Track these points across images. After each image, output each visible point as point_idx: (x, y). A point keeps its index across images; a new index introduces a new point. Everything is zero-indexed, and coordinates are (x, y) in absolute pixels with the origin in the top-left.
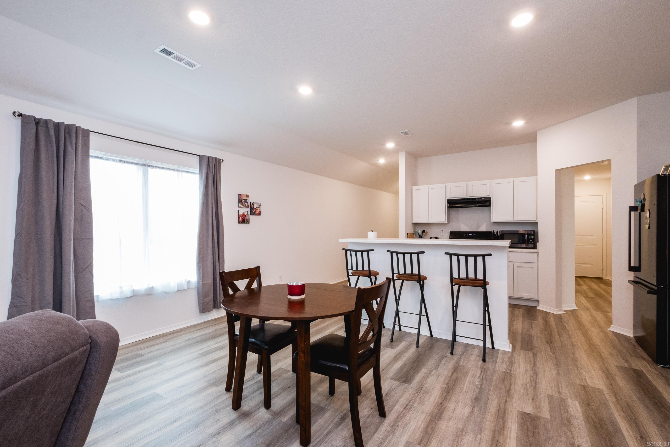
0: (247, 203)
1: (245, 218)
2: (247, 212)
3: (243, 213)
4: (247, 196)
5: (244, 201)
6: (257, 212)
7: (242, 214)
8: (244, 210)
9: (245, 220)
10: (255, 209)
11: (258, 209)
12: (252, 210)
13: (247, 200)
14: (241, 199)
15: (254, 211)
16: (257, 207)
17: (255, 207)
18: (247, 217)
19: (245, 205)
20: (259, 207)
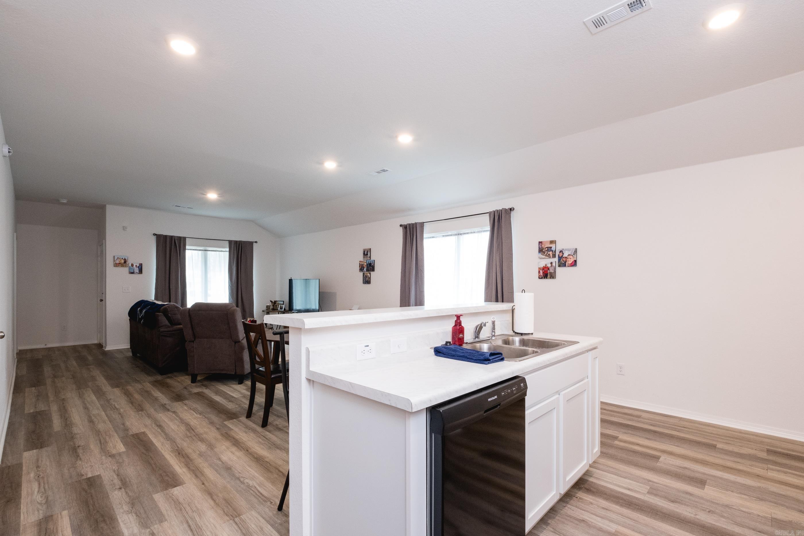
0: (551, 252)
1: (548, 271)
2: (551, 263)
3: (544, 266)
4: (552, 242)
5: (546, 249)
6: (570, 261)
7: (543, 266)
8: (546, 262)
9: (547, 274)
10: (566, 257)
11: (571, 257)
12: (561, 259)
13: (551, 247)
14: (542, 247)
15: (564, 261)
16: (569, 255)
17: (566, 255)
18: (551, 270)
19: (549, 254)
20: (572, 254)
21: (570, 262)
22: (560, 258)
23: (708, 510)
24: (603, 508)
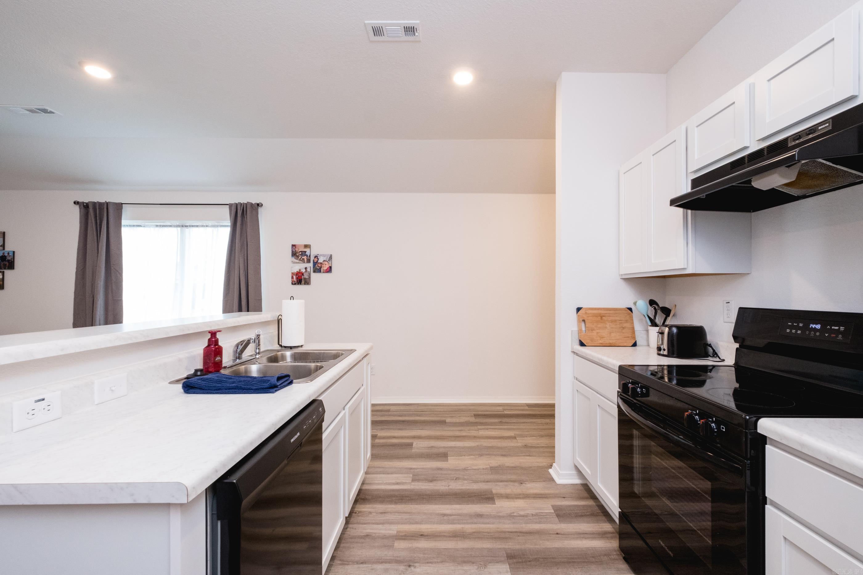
0: (306, 257)
1: (303, 277)
2: (306, 268)
3: (298, 271)
4: (306, 246)
5: (300, 253)
6: (325, 267)
8: (300, 267)
9: (301, 280)
10: (321, 263)
11: (326, 263)
12: (316, 265)
13: (305, 252)
14: (295, 251)
15: (319, 267)
16: (324, 261)
17: (321, 260)
18: (306, 276)
19: (303, 259)
20: (327, 260)
21: (325, 268)
22: (315, 263)
23: (455, 478)
24: (382, 513)
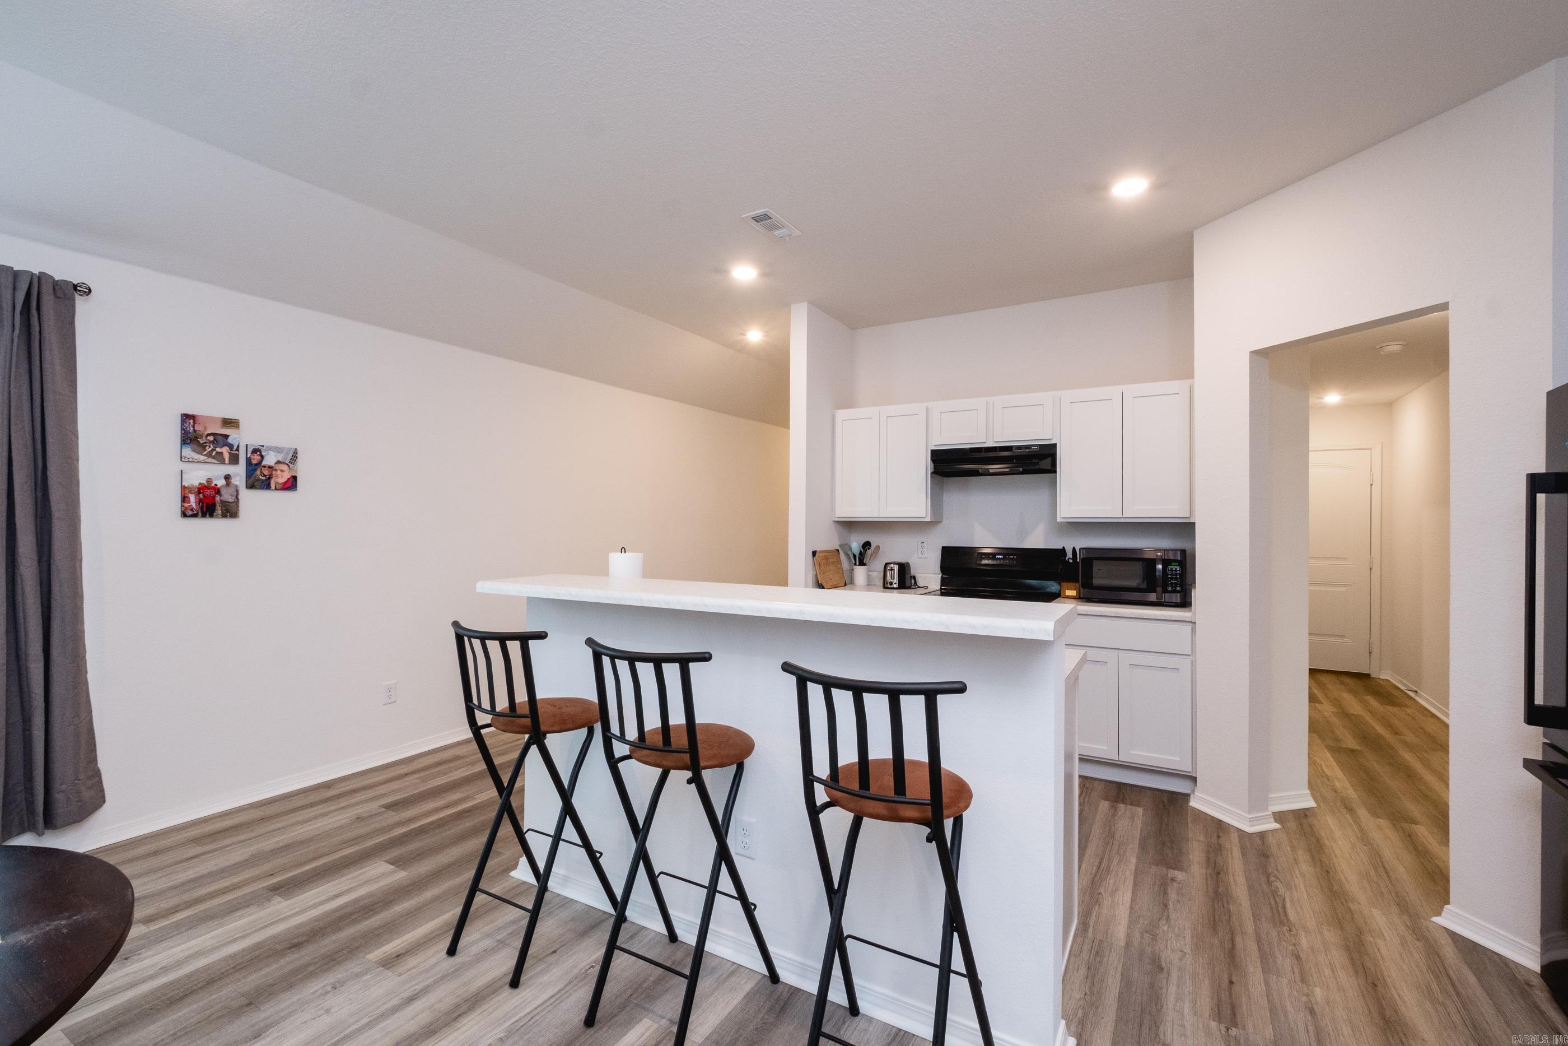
0: (226, 448)
1: (218, 498)
2: (227, 478)
3: (204, 482)
4: (228, 423)
5: (211, 438)
6: (282, 477)
7: (200, 484)
8: (207, 472)
9: (214, 505)
10: (270, 467)
11: (284, 467)
12: (256, 470)
13: (227, 436)
15: (265, 476)
16: (278, 462)
17: (270, 460)
18: (227, 496)
19: (217, 452)
20: (287, 462)
21: (282, 480)
22: (252, 467)
